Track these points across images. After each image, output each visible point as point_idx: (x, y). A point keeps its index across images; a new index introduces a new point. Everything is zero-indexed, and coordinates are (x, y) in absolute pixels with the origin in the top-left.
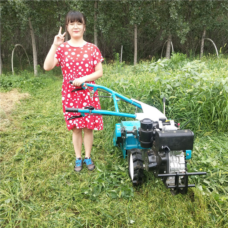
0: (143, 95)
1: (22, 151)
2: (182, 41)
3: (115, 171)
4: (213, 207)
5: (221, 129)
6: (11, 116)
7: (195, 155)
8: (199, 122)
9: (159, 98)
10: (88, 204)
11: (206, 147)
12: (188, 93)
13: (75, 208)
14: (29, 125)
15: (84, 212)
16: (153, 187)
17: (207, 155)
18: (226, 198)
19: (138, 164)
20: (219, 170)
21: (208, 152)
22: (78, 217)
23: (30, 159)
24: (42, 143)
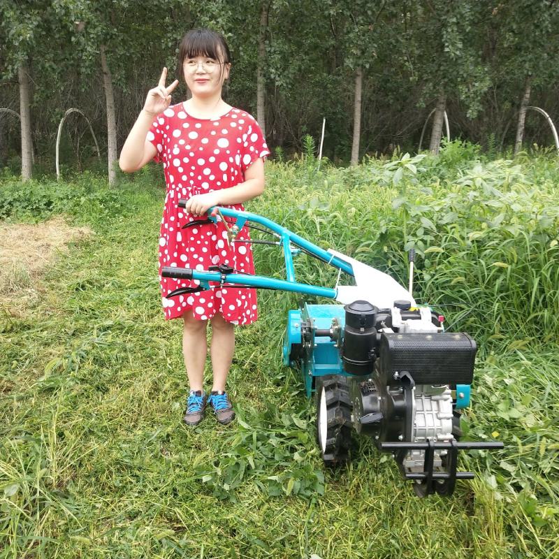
0: (362, 242)
1: (60, 367)
2: (470, 111)
3: (283, 427)
4: (519, 531)
5: (552, 334)
6: (41, 282)
7: (484, 396)
8: (498, 314)
9: (401, 250)
10: (210, 507)
11: (510, 377)
12: (473, 242)
13: (177, 517)
14: (83, 306)
15: (197, 527)
16: (374, 474)
17: (513, 398)
18: (555, 511)
19: (337, 414)
20: (541, 437)
21: (515, 392)
22: (181, 538)
23: (79, 388)
24: (110, 352)
